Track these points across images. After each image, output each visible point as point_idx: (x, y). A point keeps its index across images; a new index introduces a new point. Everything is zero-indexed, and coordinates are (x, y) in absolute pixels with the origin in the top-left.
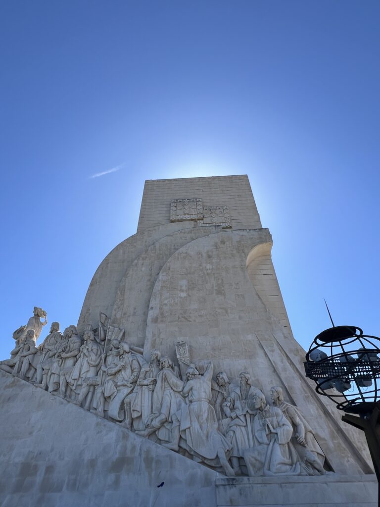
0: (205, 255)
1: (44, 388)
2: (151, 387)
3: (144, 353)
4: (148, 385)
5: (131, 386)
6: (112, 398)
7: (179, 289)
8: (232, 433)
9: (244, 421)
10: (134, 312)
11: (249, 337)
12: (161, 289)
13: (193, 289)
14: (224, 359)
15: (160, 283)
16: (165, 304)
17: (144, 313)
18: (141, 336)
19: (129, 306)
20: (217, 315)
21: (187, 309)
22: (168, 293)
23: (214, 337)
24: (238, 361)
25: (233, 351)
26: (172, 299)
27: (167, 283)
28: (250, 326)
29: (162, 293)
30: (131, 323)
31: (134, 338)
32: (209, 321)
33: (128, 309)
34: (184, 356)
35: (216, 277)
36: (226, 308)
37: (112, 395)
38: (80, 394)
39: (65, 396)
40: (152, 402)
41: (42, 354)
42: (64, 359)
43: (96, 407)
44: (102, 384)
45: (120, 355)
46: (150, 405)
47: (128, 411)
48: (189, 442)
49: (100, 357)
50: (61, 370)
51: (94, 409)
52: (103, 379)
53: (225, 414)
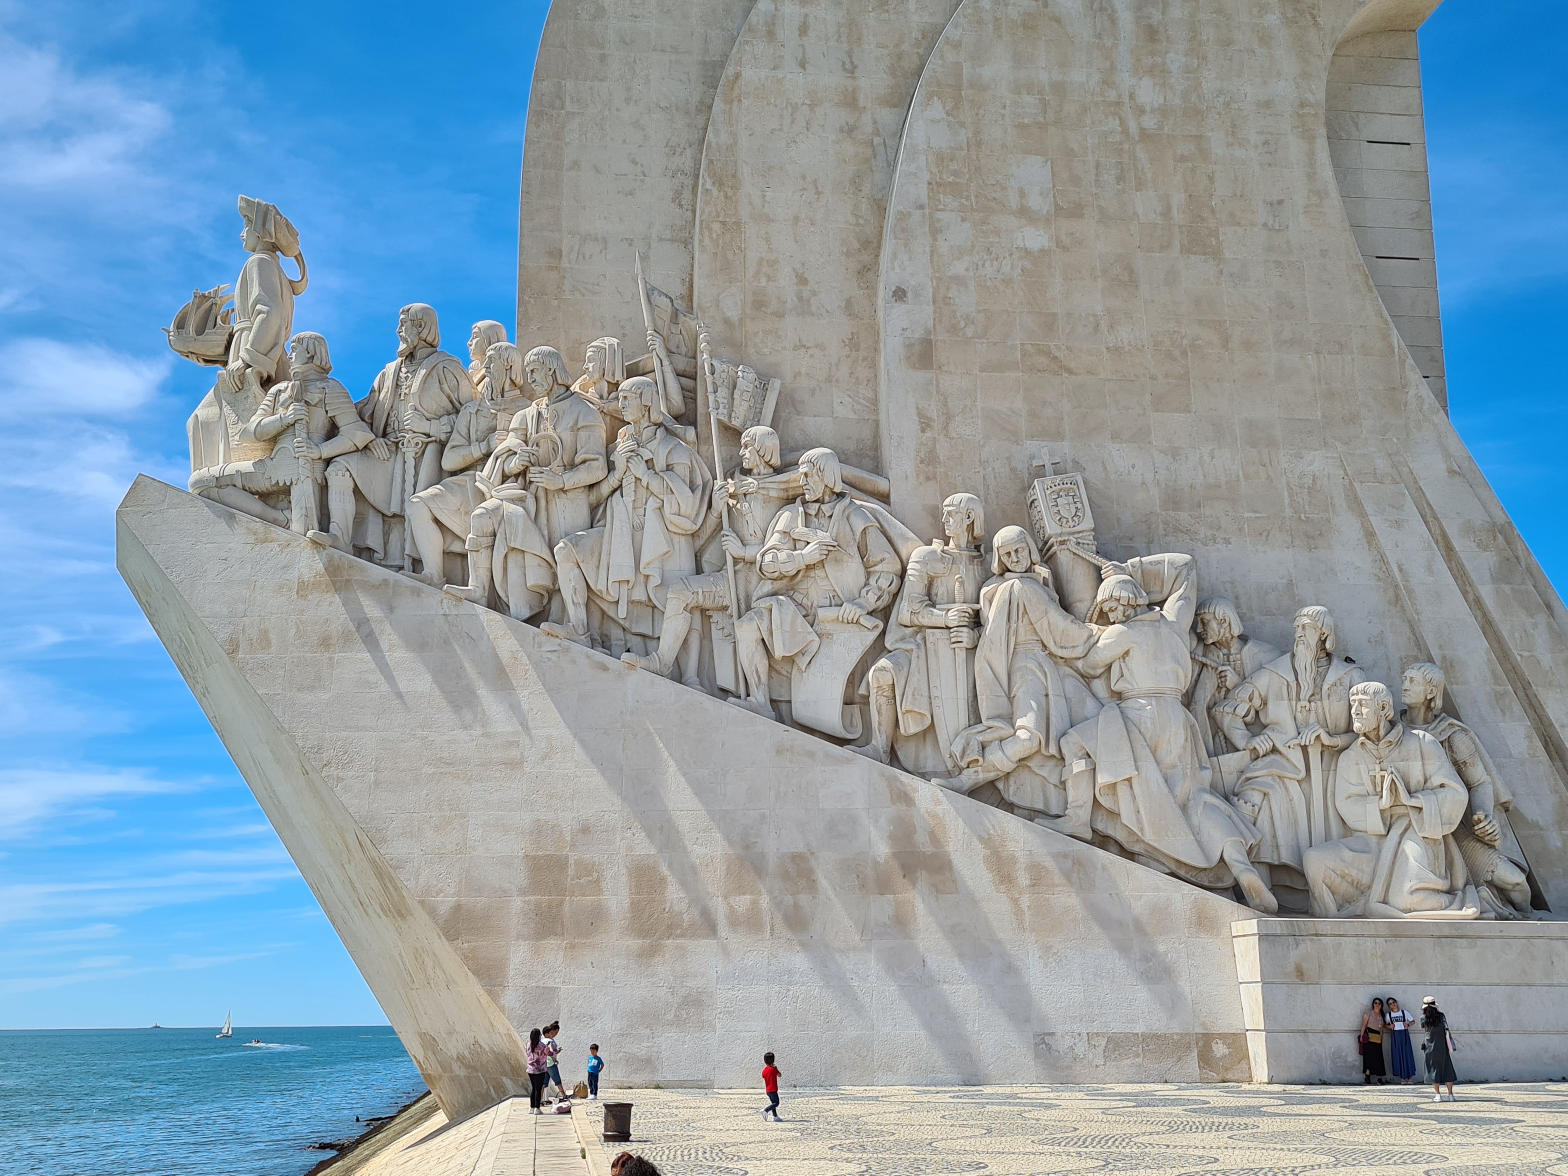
0: (1126, 18)
1: (484, 601)
2: (965, 636)
3: (893, 498)
4: (948, 628)
5: (876, 627)
6: (803, 662)
7: (1014, 202)
8: (1257, 797)
9: (1301, 765)
10: (800, 299)
11: (1311, 464)
12: (929, 198)
13: (1076, 211)
14: (1211, 543)
15: (922, 159)
16: (958, 280)
17: (848, 306)
18: (852, 416)
19: (773, 263)
20: (1184, 353)
21: (1055, 315)
22: (967, 225)
23: (1174, 453)
24: (1265, 552)
25: (1246, 515)
26: (985, 257)
27: (953, 166)
28: (1319, 414)
29: (939, 220)
30: (796, 348)
31: (817, 418)
32: (1153, 378)
33: (769, 278)
34: (1077, 528)
35: (1183, 159)
36: (1225, 321)
37: (802, 653)
38: (659, 638)
39: (593, 640)
40: (971, 686)
41: (400, 455)
42: (541, 494)
43: (730, 686)
44: (743, 606)
45: (804, 503)
46: (963, 693)
47: (883, 711)
48: (1127, 817)
49: (706, 499)
50: (543, 537)
51: (724, 693)
52: (741, 588)
53: (1225, 737)
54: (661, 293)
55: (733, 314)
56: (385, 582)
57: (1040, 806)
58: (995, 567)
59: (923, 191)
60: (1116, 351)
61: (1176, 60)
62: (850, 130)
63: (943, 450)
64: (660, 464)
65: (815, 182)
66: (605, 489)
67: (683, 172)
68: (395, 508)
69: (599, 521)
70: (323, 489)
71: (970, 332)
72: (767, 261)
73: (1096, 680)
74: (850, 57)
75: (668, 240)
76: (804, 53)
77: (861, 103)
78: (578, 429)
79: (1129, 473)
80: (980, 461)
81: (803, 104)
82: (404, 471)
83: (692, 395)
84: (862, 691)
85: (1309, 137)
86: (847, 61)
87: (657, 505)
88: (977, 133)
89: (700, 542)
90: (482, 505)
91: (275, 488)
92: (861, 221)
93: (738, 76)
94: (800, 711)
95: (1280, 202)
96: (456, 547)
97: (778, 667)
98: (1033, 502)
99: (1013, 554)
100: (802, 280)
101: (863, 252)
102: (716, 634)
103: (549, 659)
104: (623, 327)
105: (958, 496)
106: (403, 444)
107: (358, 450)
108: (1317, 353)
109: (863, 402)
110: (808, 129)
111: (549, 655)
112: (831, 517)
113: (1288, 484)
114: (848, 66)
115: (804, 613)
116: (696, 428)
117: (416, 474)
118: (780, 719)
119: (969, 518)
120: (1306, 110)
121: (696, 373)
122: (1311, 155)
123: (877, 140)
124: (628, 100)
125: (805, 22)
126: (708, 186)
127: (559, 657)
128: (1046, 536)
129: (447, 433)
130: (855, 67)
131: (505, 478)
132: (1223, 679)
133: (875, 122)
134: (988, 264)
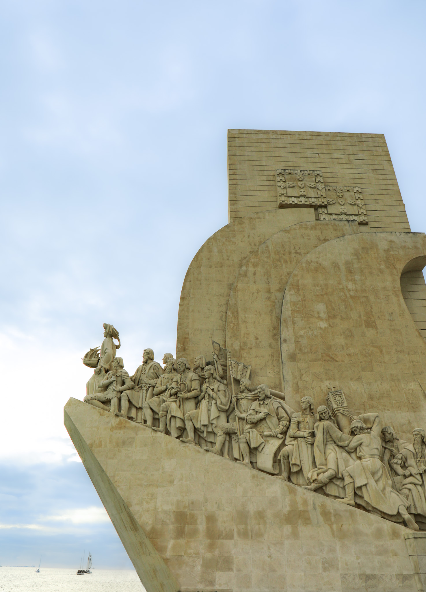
0: (343, 267)
1: (164, 432)
2: (310, 439)
3: (286, 399)
4: (305, 438)
5: (282, 438)
6: (260, 449)
7: (316, 316)
8: (407, 491)
10: (256, 343)
11: (411, 386)
12: (292, 315)
13: (334, 317)
14: (384, 410)
15: (289, 305)
16: (301, 336)
17: (270, 345)
18: (272, 376)
19: (248, 334)
20: (370, 355)
21: (331, 345)
22: (303, 321)
23: (369, 383)
24: (400, 413)
25: (394, 402)
26: (309, 330)
27: (298, 306)
28: (412, 372)
29: (295, 320)
30: (256, 357)
31: (262, 377)
32: (361, 362)
33: (247, 338)
34: (342, 406)
35: (363, 302)
36: (380, 346)
37: (259, 446)
38: (216, 443)
39: (196, 443)
40: (313, 456)
41: (142, 390)
42: (181, 400)
43: (237, 457)
44: (241, 433)
45: (259, 400)
46: (310, 459)
47: (286, 464)
48: (366, 498)
49: (230, 400)
50: (182, 412)
51: (236, 459)
52: (241, 427)
53: (395, 471)
54: (217, 343)
55: (237, 348)
56: (136, 426)
57: (337, 495)
58: (318, 418)
59: (290, 312)
60: (349, 355)
61: (357, 277)
62: (269, 298)
63: (300, 384)
64: (216, 390)
65: (259, 312)
66: (200, 398)
67: (222, 312)
68: (140, 405)
69: (198, 408)
70: (120, 400)
71: (306, 350)
72: (247, 334)
73: (352, 453)
74: (268, 280)
75: (219, 330)
76: (255, 279)
77: (272, 291)
78: (192, 381)
79: (357, 390)
80: (312, 387)
81: (255, 292)
82: (143, 395)
83: (226, 371)
84: (279, 458)
85: (397, 296)
86: (267, 281)
87: (214, 402)
88: (304, 297)
89: (229, 413)
90: (164, 403)
91: (107, 400)
92: (273, 322)
93: (237, 286)
94: (260, 465)
95: (392, 313)
96: (157, 417)
97: (252, 451)
98: (328, 399)
99: (323, 414)
100: (257, 338)
101: (274, 330)
102: (233, 442)
103: (182, 449)
104: (206, 354)
105: (306, 397)
106: (143, 387)
107: (130, 389)
108: (409, 354)
109: (276, 372)
110: (257, 299)
111: (182, 448)
112: (267, 404)
113: (405, 392)
114: (267, 282)
115: (260, 434)
116: (227, 381)
117: (146, 396)
118: (253, 467)
119: (309, 403)
120: (395, 289)
121: (227, 365)
122: (399, 300)
123: (276, 301)
124: (207, 294)
125: (255, 272)
126: (229, 314)
127: (185, 449)
128: (333, 409)
129: (155, 384)
130: (269, 282)
131: (171, 395)
132: (392, 452)
133: (276, 296)
134: (310, 332)
